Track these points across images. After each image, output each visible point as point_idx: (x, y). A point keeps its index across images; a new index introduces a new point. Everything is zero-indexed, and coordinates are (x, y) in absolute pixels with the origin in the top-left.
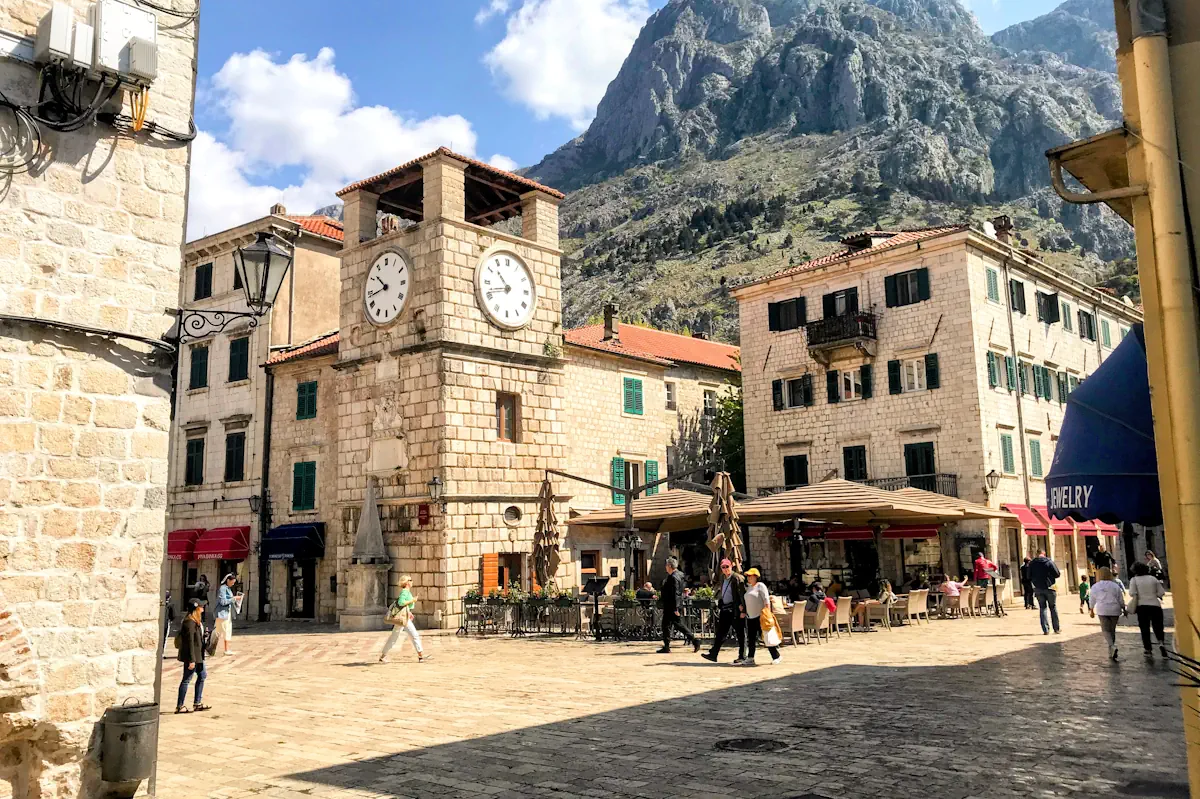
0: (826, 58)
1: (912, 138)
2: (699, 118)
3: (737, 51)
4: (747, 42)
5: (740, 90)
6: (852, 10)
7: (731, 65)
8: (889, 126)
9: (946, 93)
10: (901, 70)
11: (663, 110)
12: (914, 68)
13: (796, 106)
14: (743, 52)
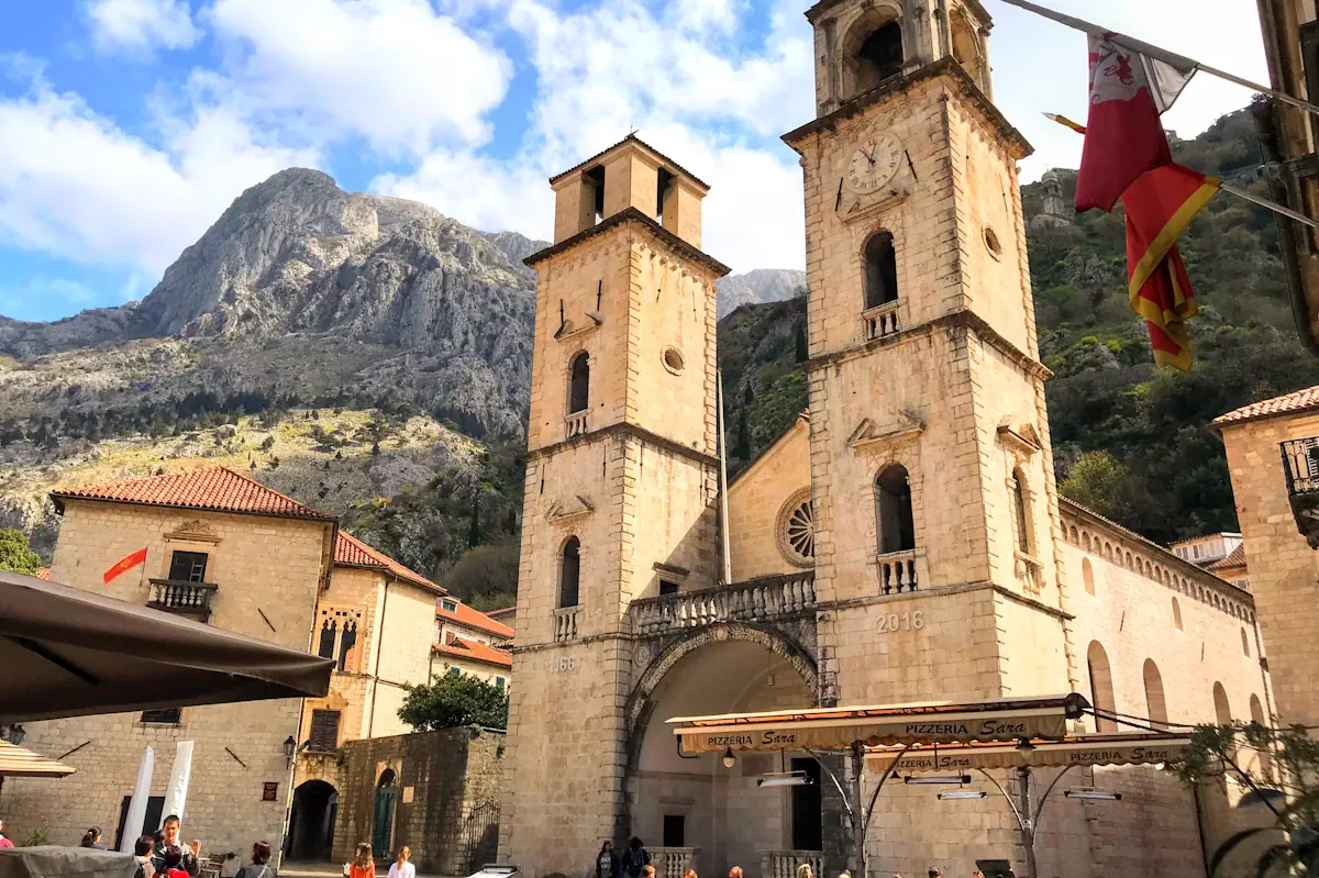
0: (409, 271)
1: (459, 366)
2: (258, 302)
3: (332, 247)
4: (346, 240)
5: (315, 284)
6: (452, 232)
7: (321, 258)
8: (444, 349)
9: (516, 331)
10: (480, 300)
11: (231, 288)
12: (494, 301)
13: (365, 311)
14: (339, 249)
